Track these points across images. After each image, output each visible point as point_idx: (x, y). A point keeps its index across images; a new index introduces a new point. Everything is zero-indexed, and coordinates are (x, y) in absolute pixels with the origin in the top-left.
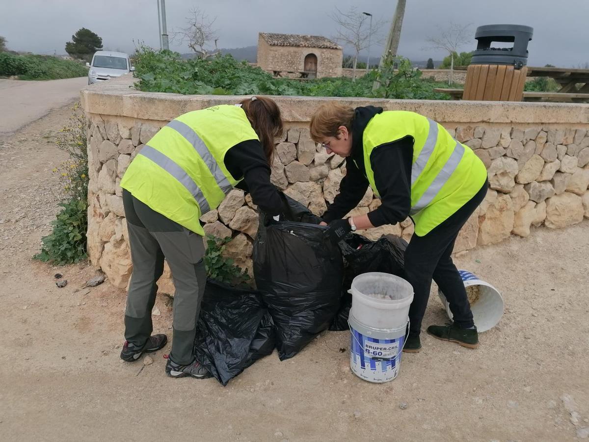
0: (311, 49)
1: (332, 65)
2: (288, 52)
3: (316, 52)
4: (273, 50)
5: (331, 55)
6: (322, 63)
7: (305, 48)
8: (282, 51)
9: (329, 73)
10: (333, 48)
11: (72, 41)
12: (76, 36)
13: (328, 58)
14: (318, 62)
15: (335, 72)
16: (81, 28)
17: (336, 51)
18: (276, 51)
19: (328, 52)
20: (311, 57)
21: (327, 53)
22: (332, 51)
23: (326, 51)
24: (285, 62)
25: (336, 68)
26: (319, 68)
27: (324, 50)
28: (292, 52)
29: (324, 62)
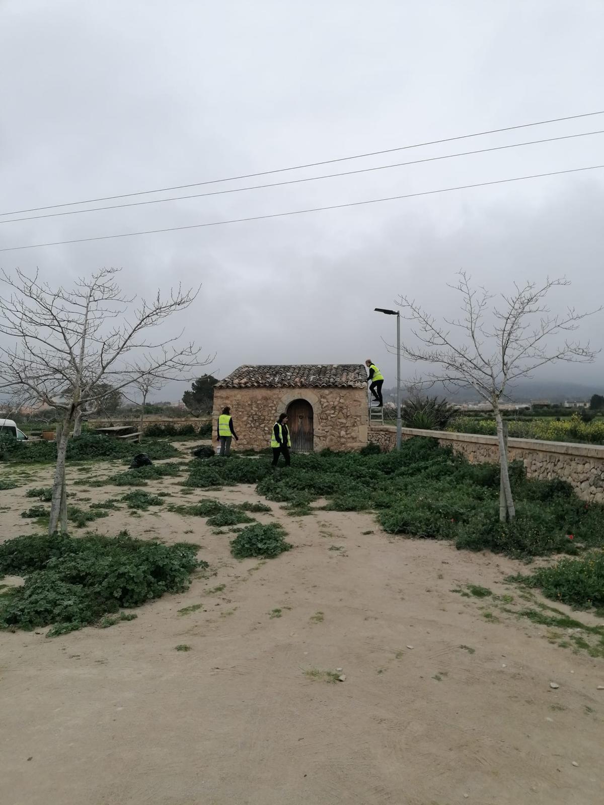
0: (297, 391)
1: (344, 421)
2: (251, 399)
3: (310, 396)
4: (222, 398)
5: (342, 401)
6: (324, 418)
7: (284, 390)
8: (239, 397)
9: (340, 437)
10: (343, 387)
11: (191, 390)
12: (195, 384)
13: (334, 408)
14: (315, 416)
15: (353, 434)
16: (203, 375)
17: (353, 392)
18: (227, 398)
19: (335, 395)
20: (300, 407)
21: (333, 397)
22: (343, 392)
23: (331, 393)
24: (245, 418)
25: (354, 426)
26: (318, 428)
27: (327, 392)
28: (260, 398)
29: (328, 415)
